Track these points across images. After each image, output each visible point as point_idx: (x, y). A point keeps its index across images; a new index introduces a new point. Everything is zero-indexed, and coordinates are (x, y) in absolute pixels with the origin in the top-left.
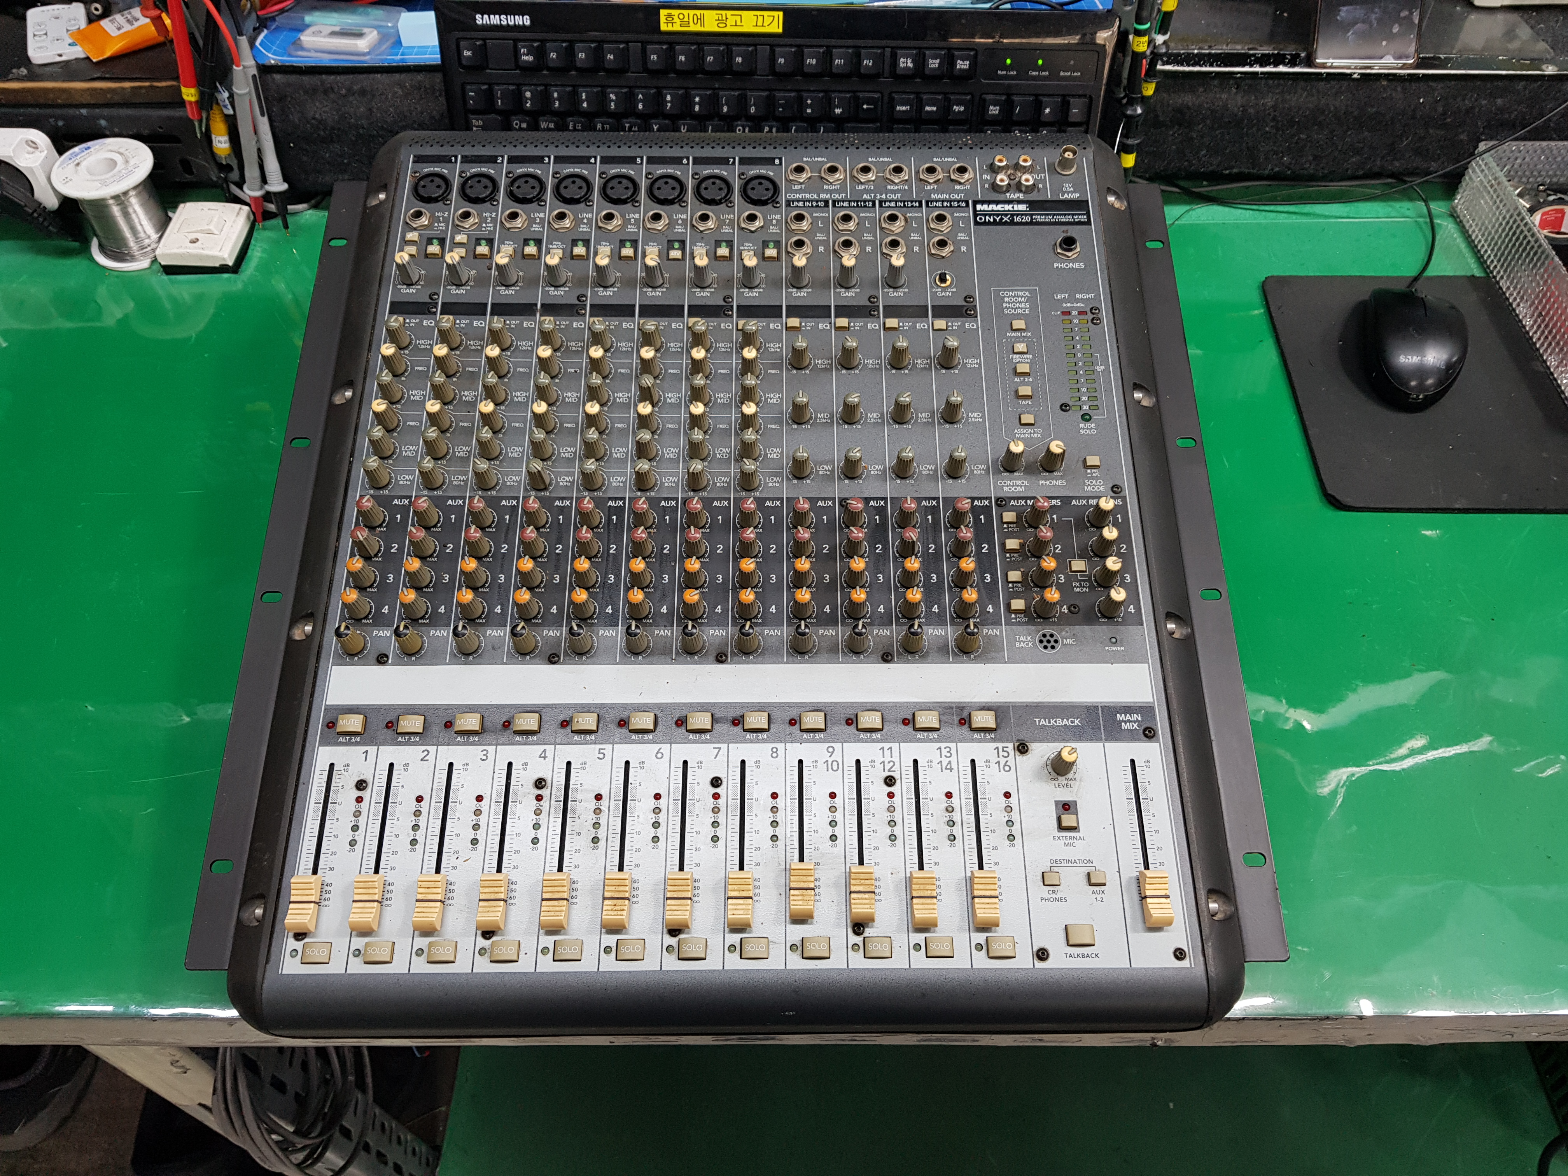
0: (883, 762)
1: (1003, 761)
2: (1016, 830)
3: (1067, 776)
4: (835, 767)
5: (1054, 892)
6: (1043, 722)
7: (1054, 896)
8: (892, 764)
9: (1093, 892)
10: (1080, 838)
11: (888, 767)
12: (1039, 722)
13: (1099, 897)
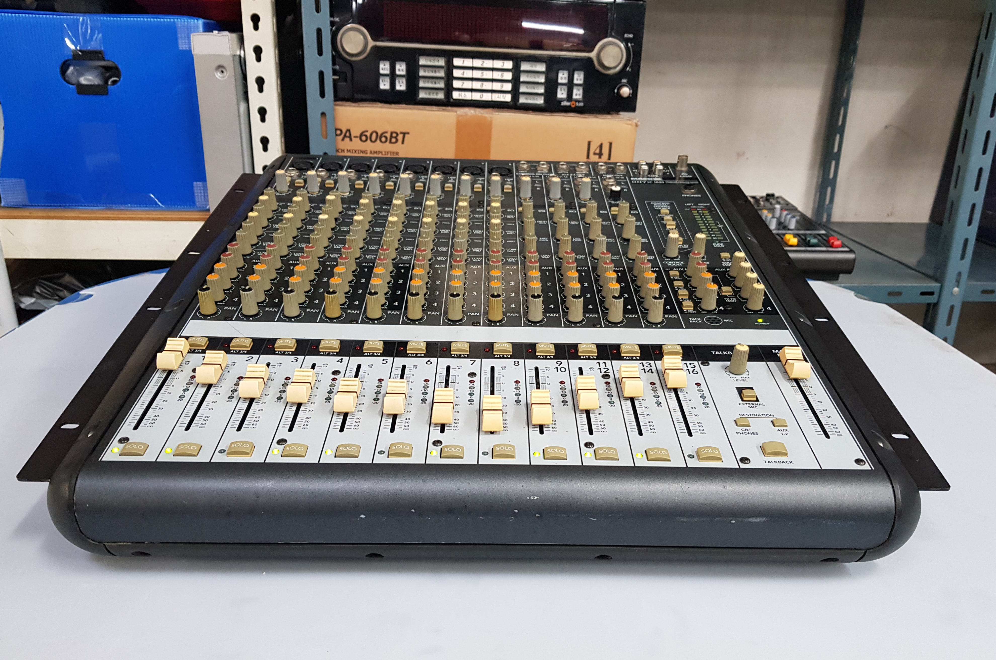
0: (600, 369)
1: (691, 370)
2: (708, 400)
3: (742, 376)
4: (563, 370)
5: (746, 430)
6: (717, 353)
7: (747, 432)
8: (606, 370)
9: (778, 430)
10: (760, 404)
11: (603, 371)
12: (715, 353)
13: (784, 433)
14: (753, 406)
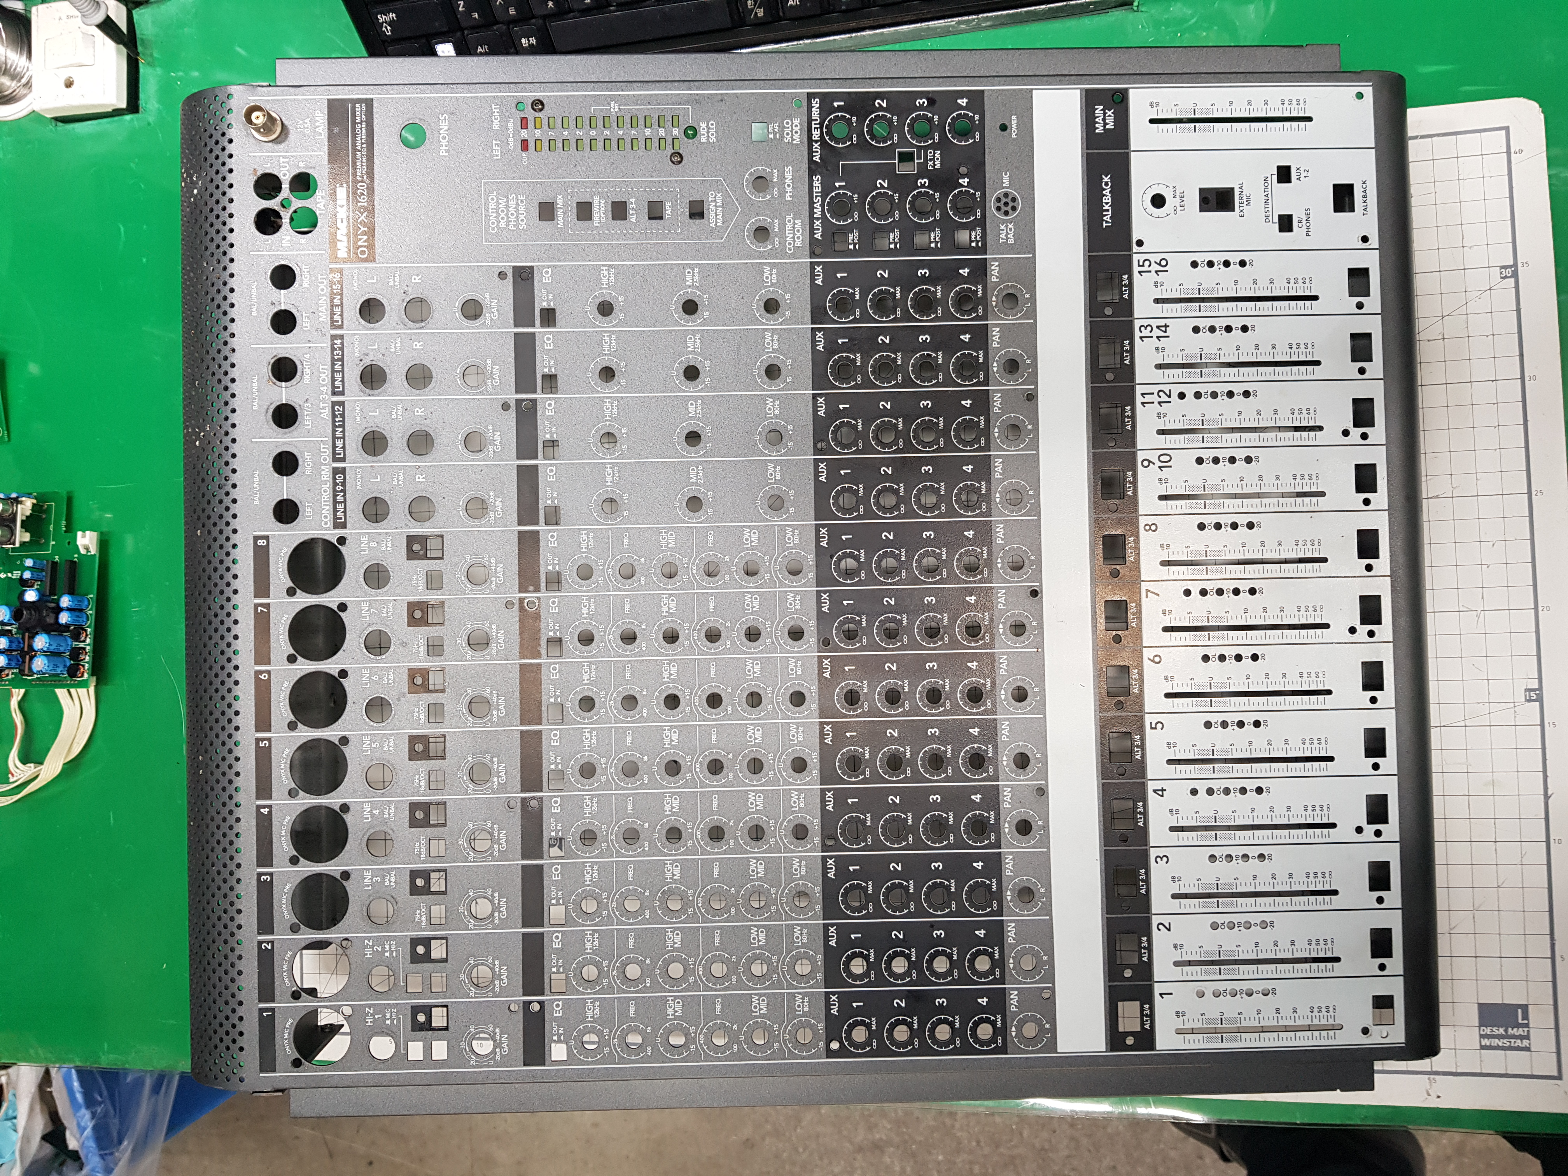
0: (1159, 403)
2: (1234, 258)
4: (1166, 458)
6: (1107, 218)
9: (1299, 179)
10: (1240, 188)
12: (1108, 222)
13: (1303, 174)
14: (1245, 198)
